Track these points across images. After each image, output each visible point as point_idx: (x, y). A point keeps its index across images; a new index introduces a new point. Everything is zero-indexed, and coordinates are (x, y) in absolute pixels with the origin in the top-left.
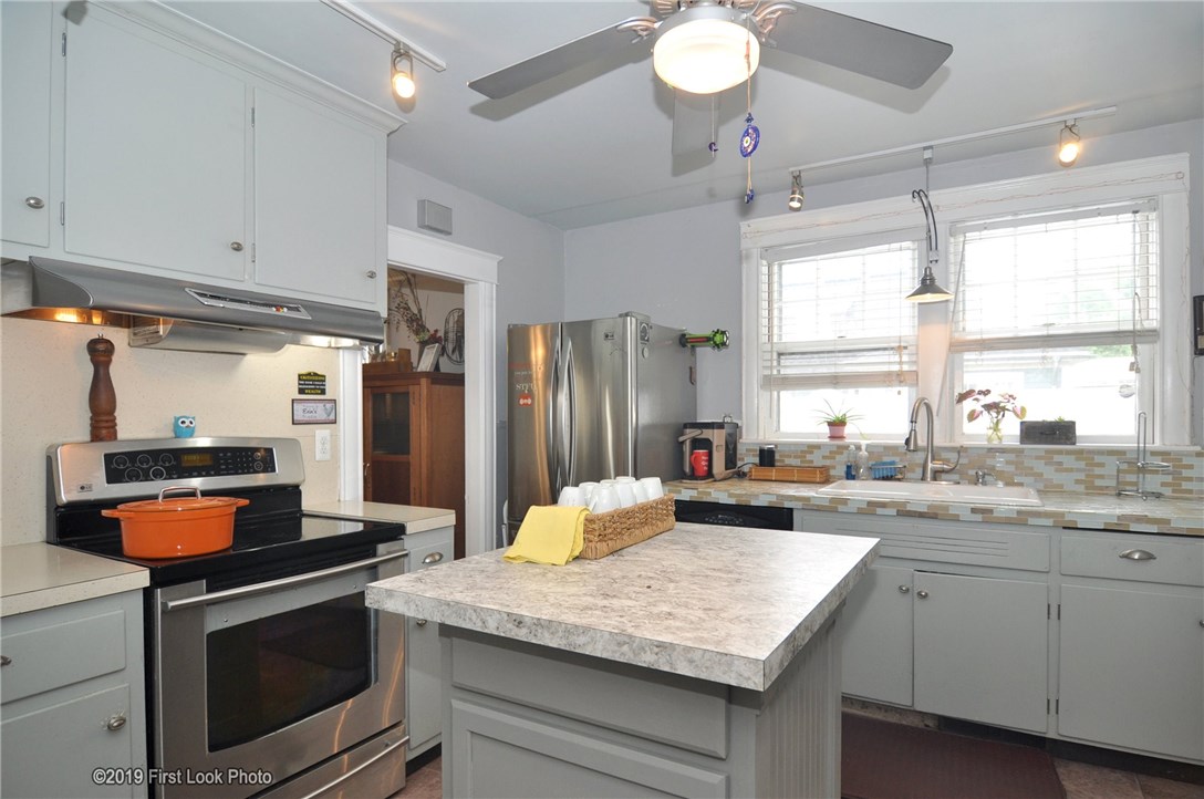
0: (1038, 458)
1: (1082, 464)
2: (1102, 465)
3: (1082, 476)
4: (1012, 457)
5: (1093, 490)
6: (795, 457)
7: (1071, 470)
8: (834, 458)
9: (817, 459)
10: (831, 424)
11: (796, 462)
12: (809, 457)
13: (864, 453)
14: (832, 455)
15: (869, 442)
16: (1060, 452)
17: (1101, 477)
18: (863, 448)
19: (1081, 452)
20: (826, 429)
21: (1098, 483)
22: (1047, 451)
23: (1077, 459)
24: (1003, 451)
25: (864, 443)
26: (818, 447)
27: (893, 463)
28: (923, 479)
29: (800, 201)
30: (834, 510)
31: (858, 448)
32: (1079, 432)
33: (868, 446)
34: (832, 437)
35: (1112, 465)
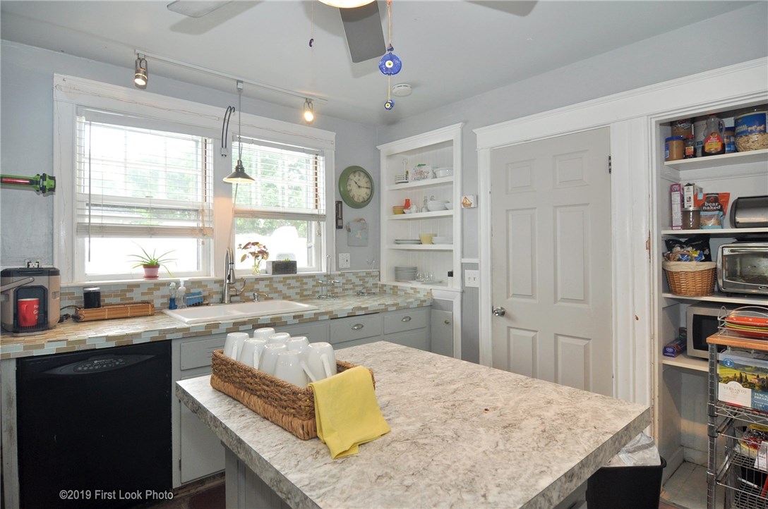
0: (280, 282)
1: (298, 284)
2: (306, 284)
3: (298, 290)
4: (267, 282)
5: (303, 298)
6: (116, 296)
7: (293, 288)
8: (152, 293)
9: (137, 296)
10: (146, 266)
11: (118, 300)
12: (128, 295)
13: (182, 288)
14: (151, 291)
15: (187, 279)
16: (289, 278)
17: (306, 290)
18: (182, 284)
19: (298, 277)
20: (142, 271)
21: (305, 293)
22: (284, 278)
23: (297, 281)
24: (262, 279)
25: (182, 280)
26: (137, 285)
27: (200, 293)
28: (222, 301)
29: (144, 79)
30: (210, 334)
31: (178, 283)
32: (298, 266)
33: (185, 282)
34: (149, 277)
35: (311, 283)
